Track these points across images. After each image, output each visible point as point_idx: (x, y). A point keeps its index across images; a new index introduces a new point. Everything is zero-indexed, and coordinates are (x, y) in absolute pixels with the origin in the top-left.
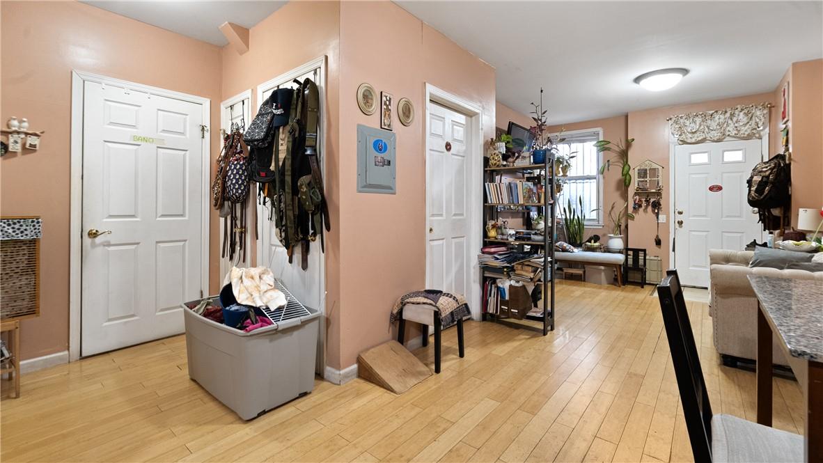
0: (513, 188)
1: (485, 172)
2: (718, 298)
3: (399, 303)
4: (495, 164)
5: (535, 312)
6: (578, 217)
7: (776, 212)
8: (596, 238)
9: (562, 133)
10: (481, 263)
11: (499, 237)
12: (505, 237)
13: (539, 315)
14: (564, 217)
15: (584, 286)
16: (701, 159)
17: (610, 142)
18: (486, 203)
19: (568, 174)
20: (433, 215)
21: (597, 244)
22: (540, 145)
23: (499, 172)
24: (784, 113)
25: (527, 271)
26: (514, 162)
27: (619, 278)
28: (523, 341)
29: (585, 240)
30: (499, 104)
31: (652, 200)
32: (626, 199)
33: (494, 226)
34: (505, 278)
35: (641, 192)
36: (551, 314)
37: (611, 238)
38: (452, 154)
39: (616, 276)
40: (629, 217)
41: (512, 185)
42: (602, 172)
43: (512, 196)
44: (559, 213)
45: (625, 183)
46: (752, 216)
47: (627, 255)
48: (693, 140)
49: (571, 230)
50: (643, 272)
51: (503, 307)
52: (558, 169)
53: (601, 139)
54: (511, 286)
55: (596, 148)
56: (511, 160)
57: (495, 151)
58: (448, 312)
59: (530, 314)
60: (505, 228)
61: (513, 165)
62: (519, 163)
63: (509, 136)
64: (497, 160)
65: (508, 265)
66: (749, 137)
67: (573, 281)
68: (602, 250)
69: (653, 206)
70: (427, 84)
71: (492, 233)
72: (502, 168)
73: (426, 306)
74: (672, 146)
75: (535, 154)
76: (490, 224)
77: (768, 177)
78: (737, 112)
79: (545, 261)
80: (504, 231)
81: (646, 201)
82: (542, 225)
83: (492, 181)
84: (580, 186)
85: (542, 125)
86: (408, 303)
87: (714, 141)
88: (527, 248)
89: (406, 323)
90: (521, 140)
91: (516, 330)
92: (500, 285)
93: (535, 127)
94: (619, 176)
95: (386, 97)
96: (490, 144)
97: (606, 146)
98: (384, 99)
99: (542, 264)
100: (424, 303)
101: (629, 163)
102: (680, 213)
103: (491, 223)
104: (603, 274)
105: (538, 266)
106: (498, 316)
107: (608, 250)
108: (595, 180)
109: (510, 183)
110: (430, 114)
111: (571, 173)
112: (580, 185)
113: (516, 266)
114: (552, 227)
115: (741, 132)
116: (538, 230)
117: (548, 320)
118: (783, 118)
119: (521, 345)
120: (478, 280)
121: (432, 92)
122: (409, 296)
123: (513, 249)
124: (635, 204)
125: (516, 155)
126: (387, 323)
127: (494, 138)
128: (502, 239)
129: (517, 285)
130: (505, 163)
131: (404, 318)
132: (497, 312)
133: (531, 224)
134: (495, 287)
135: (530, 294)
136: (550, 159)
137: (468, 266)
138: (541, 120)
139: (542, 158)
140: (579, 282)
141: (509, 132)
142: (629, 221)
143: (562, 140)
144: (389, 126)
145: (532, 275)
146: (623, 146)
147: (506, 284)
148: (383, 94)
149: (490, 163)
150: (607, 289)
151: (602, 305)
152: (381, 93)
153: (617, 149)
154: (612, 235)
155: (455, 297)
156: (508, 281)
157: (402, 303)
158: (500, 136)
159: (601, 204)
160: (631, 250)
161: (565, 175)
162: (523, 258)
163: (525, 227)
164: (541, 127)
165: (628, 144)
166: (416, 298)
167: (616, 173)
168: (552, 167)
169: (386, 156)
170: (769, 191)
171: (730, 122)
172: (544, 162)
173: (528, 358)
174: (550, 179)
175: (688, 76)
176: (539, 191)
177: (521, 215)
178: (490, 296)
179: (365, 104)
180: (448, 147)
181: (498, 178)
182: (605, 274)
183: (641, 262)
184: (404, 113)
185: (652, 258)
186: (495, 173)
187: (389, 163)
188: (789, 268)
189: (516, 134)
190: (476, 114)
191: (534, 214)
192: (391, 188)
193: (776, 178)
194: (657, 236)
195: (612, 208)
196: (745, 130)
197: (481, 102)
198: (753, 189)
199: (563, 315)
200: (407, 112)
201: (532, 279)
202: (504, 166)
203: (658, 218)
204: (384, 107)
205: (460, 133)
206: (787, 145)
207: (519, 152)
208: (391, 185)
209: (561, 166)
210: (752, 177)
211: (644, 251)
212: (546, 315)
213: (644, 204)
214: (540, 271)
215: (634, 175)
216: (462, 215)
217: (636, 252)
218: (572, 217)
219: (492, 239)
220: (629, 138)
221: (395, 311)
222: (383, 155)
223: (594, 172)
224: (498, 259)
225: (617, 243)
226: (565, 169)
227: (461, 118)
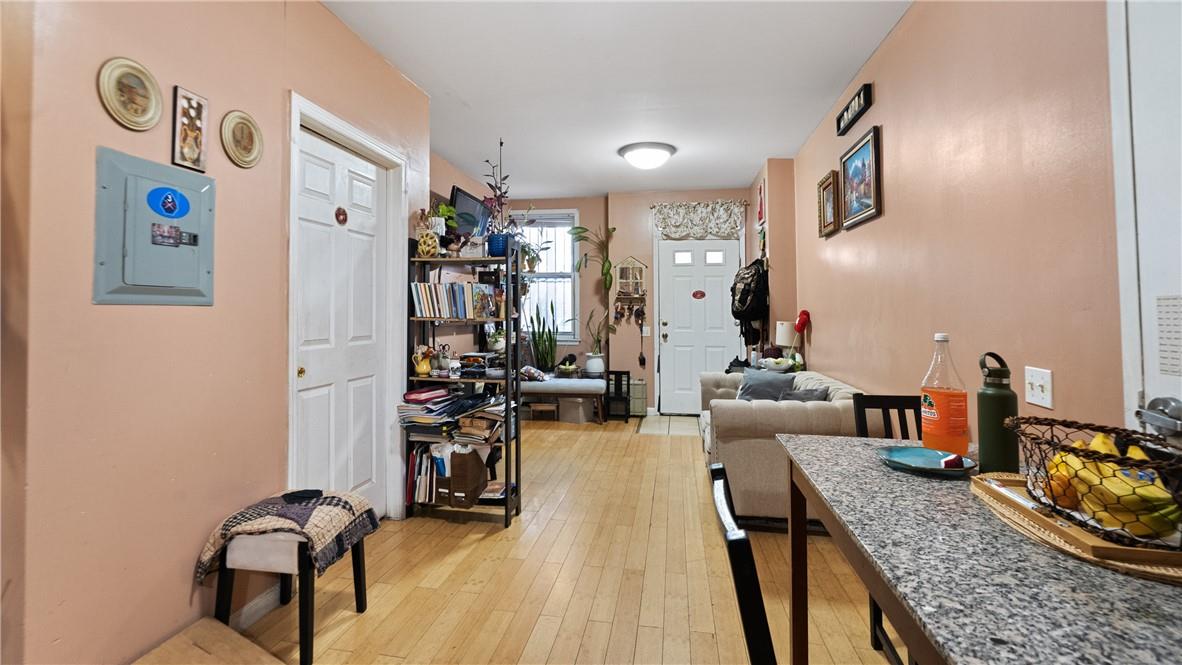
0: (457, 293)
1: (411, 264)
2: (719, 443)
3: (218, 535)
4: (428, 252)
5: (493, 491)
6: (549, 330)
7: (756, 325)
8: (572, 359)
9: (531, 212)
10: (403, 420)
11: (435, 373)
12: (444, 373)
13: (498, 496)
14: (531, 330)
15: (558, 428)
16: (684, 258)
17: (587, 230)
18: (413, 316)
19: (536, 269)
20: (308, 342)
21: (573, 367)
22: (499, 226)
23: (433, 266)
24: (760, 213)
25: (478, 428)
26: (458, 251)
27: (600, 413)
28: (473, 546)
29: (558, 360)
30: (435, 155)
31: (635, 308)
32: (607, 307)
33: (425, 356)
34: (444, 442)
35: (623, 297)
36: (516, 490)
37: (589, 357)
38: (349, 230)
39: (595, 408)
40: (610, 329)
41: (456, 288)
42: (577, 268)
43: (456, 305)
44: (525, 325)
45: (606, 284)
46: (733, 327)
47: (608, 380)
48: (677, 236)
49: (540, 348)
50: (626, 401)
51: (440, 490)
52: (523, 262)
53: (577, 225)
54: (454, 454)
55: (570, 236)
56: (453, 246)
57: (428, 231)
58: (329, 538)
59: (485, 495)
60: (445, 357)
61: (458, 256)
62: (467, 253)
63: (451, 208)
64: (430, 246)
65: (449, 420)
66: (728, 237)
67: (543, 422)
68: (579, 374)
69: (636, 316)
70: (293, 92)
71: (423, 367)
72: (440, 259)
73: (280, 536)
74: (655, 241)
75: (491, 240)
76: (420, 352)
77: (749, 285)
78: (718, 206)
79: (506, 410)
80: (443, 362)
81: (630, 309)
82: (501, 344)
83: (424, 279)
84: (551, 286)
85: (502, 196)
86: (239, 534)
87: (697, 239)
88: (480, 385)
89: (236, 576)
90: (471, 216)
91: (462, 526)
92: (436, 454)
93: (491, 199)
94: (598, 275)
95: (189, 100)
96: (420, 218)
97: (583, 235)
98: (182, 103)
99: (503, 415)
100: (276, 530)
101: (610, 258)
102: (665, 324)
103: (421, 350)
104: (581, 408)
105: (497, 418)
106: (433, 506)
107: (586, 375)
108: (569, 279)
109: (452, 284)
110: (301, 151)
111: (540, 268)
112: (551, 284)
113: (461, 421)
114: (515, 346)
115: (723, 230)
116: (496, 352)
117: (511, 499)
118: (760, 219)
119: (469, 556)
120: (398, 449)
121: (303, 111)
122: (244, 517)
123: (457, 390)
124: (617, 312)
125: (463, 239)
126: (186, 587)
127: (427, 210)
128: (439, 376)
129: (464, 451)
130: (444, 251)
131: (229, 565)
132: (430, 499)
133: (486, 342)
134: (428, 458)
135: (485, 461)
136: (513, 250)
137: (381, 426)
138: (500, 189)
139: (501, 247)
140: (551, 423)
141: (452, 202)
142: (610, 334)
143: (531, 222)
144: (197, 161)
145: (487, 434)
146: (602, 236)
147: (445, 451)
148: (180, 92)
149: (420, 250)
150: (585, 430)
151: (582, 457)
152: (175, 89)
153: (596, 240)
154: (591, 354)
155: (346, 503)
156: (449, 445)
157: (224, 536)
158: (437, 207)
159: (577, 312)
160: (613, 373)
161: (531, 271)
162: (473, 407)
163: (477, 347)
164: (500, 199)
165: (609, 233)
166: (259, 520)
167: (595, 271)
168: (516, 262)
169: (186, 224)
170: (751, 301)
171: (711, 217)
172: (504, 253)
173: (481, 582)
174: (513, 276)
175: (675, 155)
176: (498, 299)
177: (471, 328)
178: (420, 474)
179: (124, 104)
180: (341, 216)
181: (433, 275)
182: (584, 409)
183: (624, 388)
184: (237, 142)
185: (636, 382)
186: (428, 267)
187: (194, 240)
188: (784, 399)
189: (463, 206)
190: (397, 166)
191: (490, 328)
192: (199, 293)
193: (756, 287)
194: (641, 354)
195: (591, 318)
196: (726, 228)
197: (403, 146)
198: (737, 298)
199: (532, 483)
200: (244, 139)
201: (486, 440)
202: (444, 256)
203: (641, 330)
204: (181, 120)
205: (365, 194)
206: (763, 250)
207: (468, 235)
208: (201, 287)
209: (527, 257)
210: (735, 284)
211: (628, 373)
212: (509, 492)
213: (627, 313)
214: (500, 426)
215: (615, 273)
216: (369, 337)
217: (619, 375)
218: (541, 330)
219: (423, 378)
220: (610, 227)
221: (207, 557)
222: (175, 222)
223: (568, 269)
224: (431, 411)
225: (596, 365)
226: (532, 262)
227: (369, 170)
